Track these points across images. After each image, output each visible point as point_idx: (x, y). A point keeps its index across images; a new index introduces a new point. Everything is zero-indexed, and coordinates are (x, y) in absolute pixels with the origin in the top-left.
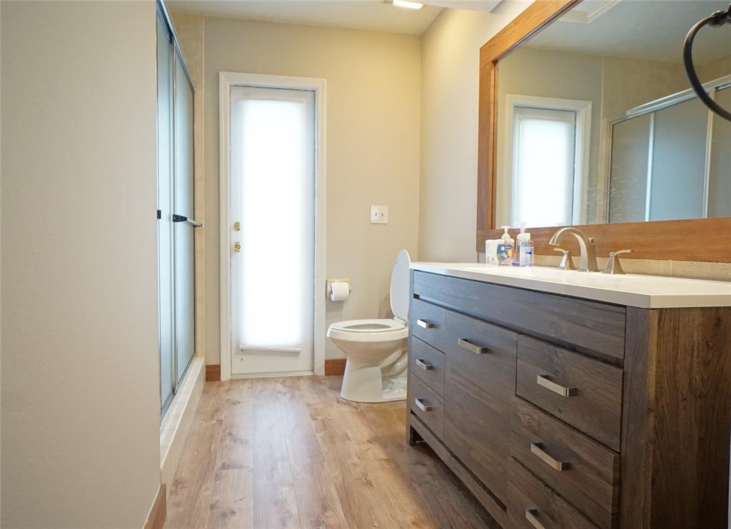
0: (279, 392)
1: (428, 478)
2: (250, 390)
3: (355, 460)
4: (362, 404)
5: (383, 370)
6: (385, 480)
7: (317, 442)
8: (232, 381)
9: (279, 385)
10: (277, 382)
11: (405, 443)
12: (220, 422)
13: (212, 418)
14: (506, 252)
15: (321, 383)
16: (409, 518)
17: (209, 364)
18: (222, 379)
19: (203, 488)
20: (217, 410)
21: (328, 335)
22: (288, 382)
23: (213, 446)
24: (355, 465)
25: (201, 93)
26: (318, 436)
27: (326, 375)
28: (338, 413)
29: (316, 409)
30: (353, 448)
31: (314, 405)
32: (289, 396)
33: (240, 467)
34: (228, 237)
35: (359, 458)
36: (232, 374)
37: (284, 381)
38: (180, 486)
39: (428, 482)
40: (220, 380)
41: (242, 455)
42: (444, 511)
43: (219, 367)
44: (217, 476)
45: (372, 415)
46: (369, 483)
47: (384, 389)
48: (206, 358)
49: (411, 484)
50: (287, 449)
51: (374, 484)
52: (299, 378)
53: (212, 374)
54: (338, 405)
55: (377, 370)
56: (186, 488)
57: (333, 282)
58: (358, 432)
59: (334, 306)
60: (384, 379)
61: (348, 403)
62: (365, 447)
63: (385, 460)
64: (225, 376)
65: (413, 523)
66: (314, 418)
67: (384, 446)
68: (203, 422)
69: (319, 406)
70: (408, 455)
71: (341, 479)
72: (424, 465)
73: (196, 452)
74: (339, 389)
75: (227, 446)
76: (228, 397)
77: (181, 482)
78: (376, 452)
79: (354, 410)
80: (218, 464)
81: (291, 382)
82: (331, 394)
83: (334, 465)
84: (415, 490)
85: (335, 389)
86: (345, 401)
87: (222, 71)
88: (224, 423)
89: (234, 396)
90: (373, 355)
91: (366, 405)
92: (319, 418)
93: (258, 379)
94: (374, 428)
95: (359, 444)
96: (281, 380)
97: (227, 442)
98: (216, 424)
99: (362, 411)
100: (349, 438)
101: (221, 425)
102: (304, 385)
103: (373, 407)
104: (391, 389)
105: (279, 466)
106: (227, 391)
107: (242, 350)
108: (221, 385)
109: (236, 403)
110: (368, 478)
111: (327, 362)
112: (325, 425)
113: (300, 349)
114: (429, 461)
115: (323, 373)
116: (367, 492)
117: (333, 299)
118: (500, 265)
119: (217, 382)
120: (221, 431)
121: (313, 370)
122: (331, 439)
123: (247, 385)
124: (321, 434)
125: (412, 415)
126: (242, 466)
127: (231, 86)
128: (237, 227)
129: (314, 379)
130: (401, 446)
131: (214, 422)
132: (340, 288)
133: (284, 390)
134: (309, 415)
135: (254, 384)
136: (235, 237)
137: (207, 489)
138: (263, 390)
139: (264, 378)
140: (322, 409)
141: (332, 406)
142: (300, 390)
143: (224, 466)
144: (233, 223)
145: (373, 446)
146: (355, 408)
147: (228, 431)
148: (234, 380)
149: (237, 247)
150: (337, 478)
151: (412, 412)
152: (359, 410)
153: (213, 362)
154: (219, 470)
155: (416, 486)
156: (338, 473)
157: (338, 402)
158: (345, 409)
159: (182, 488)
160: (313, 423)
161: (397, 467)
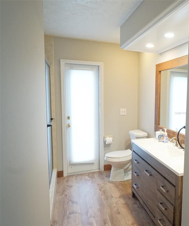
0: (87, 180)
1: (137, 208)
2: (76, 180)
3: (115, 205)
4: (117, 182)
5: (124, 170)
6: (124, 211)
7: (102, 199)
8: (68, 177)
9: (87, 177)
10: (86, 175)
11: (131, 196)
12: (66, 195)
13: (63, 195)
14: (161, 138)
15: (102, 174)
16: (130, 223)
17: (59, 171)
18: (64, 176)
19: (64, 222)
20: (64, 191)
21: (105, 159)
22: (90, 175)
23: (65, 206)
24: (115, 207)
25: (53, 67)
26: (102, 197)
27: (104, 170)
28: (109, 186)
29: (101, 186)
30: (114, 200)
31: (100, 184)
32: (91, 181)
33: (76, 213)
34: (65, 122)
35: (116, 204)
36: (68, 173)
37: (89, 175)
38: (55, 223)
39: (137, 210)
40: (63, 176)
41: (76, 208)
42: (141, 219)
43: (63, 172)
44: (68, 217)
45: (120, 187)
46: (119, 213)
47: (125, 175)
48: (57, 169)
49: (132, 212)
50: (92, 203)
51: (121, 213)
52: (94, 173)
53: (60, 174)
54: (109, 183)
55: (123, 170)
56: (58, 223)
57: (106, 137)
58: (116, 193)
59: (107, 146)
60: (125, 172)
61: (112, 182)
62: (118, 200)
63: (124, 204)
64: (65, 175)
65: (132, 224)
66: (100, 190)
67: (124, 199)
68: (59, 196)
69: (102, 185)
70: (131, 201)
71: (110, 212)
72: (136, 204)
73: (59, 209)
74: (109, 176)
75: (70, 205)
76: (68, 184)
77: (55, 222)
78: (122, 201)
79: (114, 185)
80: (68, 213)
81: (91, 175)
82: (106, 179)
83: (108, 208)
84: (133, 213)
85: (108, 177)
86: (111, 182)
87: (61, 59)
88: (68, 196)
89: (70, 183)
90: (121, 165)
91: (119, 182)
92: (102, 190)
93: (78, 175)
94: (121, 192)
95: (116, 199)
96: (87, 174)
97: (70, 204)
98: (64, 197)
99: (117, 185)
100: (113, 197)
101: (67, 197)
102: (96, 176)
103: (121, 183)
104: (127, 175)
105: (89, 211)
106: (67, 182)
107: (72, 164)
108: (64, 179)
109: (71, 187)
110: (119, 211)
111: (105, 166)
112: (104, 192)
113: (94, 162)
114: (138, 203)
115: (103, 170)
116: (118, 216)
117: (106, 144)
118: (159, 141)
119: (62, 177)
120: (67, 199)
121: (99, 169)
122: (107, 198)
123: (74, 178)
124: (103, 196)
125: (133, 188)
126: (77, 212)
127: (65, 64)
128: (69, 118)
129: (100, 173)
130: (129, 198)
131: (64, 196)
132: (109, 140)
133: (88, 179)
134: (98, 189)
135: (77, 177)
136: (68, 122)
137: (65, 223)
138: (81, 179)
139: (81, 174)
140: (103, 186)
141: (107, 184)
142: (95, 178)
143: (70, 213)
144: (67, 117)
145: (120, 199)
146: (115, 184)
147: (69, 199)
148: (69, 176)
149: (69, 126)
150: (109, 212)
151: (133, 187)
152: (116, 185)
153: (60, 170)
154: (68, 215)
155: (133, 212)
156: (109, 210)
157: (109, 182)
158: (112, 185)
159: (56, 224)
160: (100, 192)
161: (128, 205)
